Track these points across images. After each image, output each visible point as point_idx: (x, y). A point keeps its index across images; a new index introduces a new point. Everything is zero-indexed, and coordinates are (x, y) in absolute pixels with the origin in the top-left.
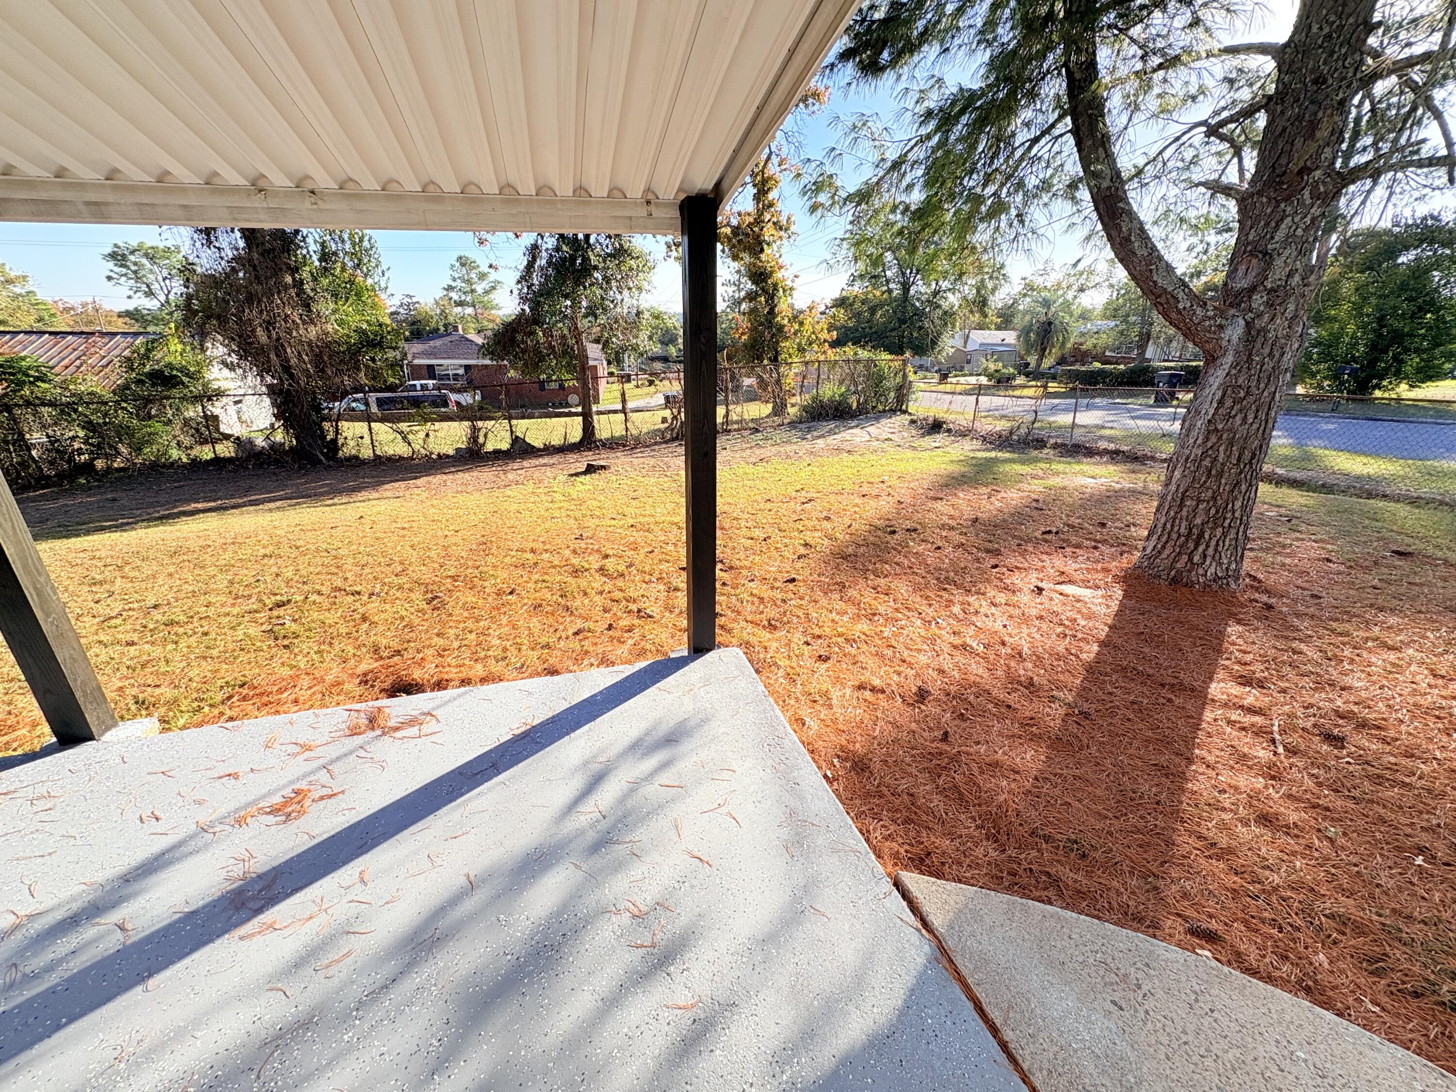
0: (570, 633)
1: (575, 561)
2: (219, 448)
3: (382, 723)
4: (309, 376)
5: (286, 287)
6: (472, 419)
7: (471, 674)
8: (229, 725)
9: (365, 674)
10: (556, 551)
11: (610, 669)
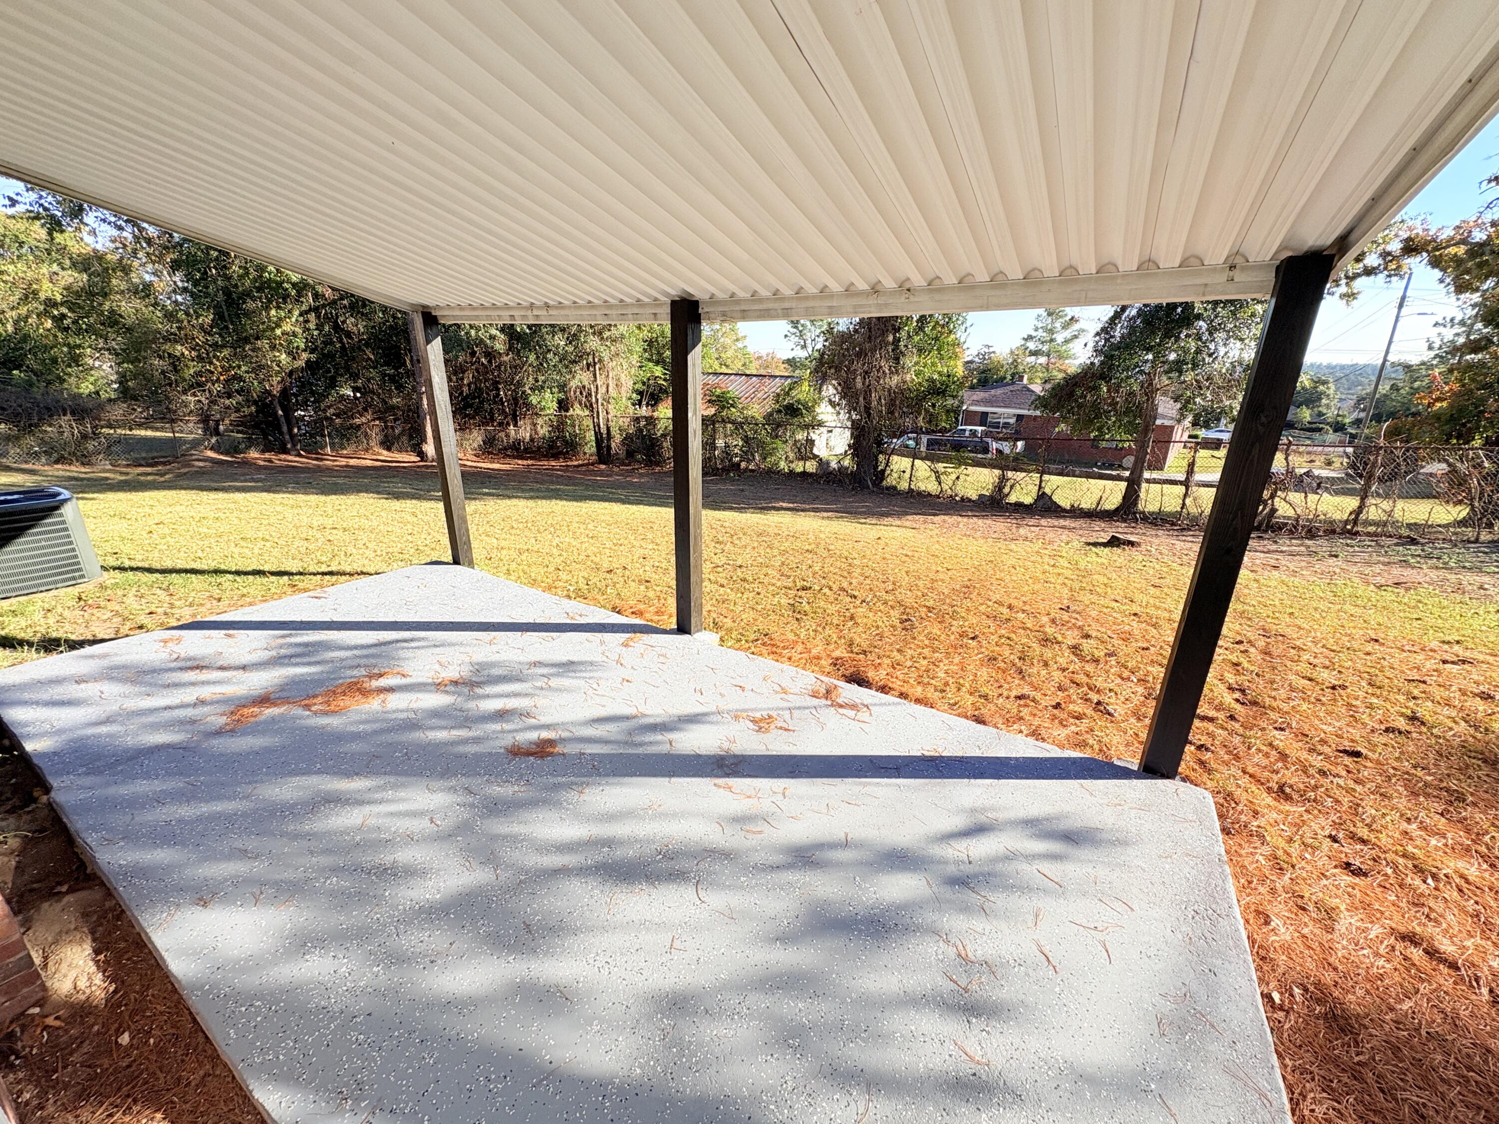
0: (1014, 693)
1: (1050, 630)
2: (808, 464)
3: (834, 697)
4: (880, 417)
5: (887, 344)
6: (1003, 468)
7: (911, 691)
8: (751, 656)
9: (837, 659)
10: (1034, 615)
11: (1039, 743)
